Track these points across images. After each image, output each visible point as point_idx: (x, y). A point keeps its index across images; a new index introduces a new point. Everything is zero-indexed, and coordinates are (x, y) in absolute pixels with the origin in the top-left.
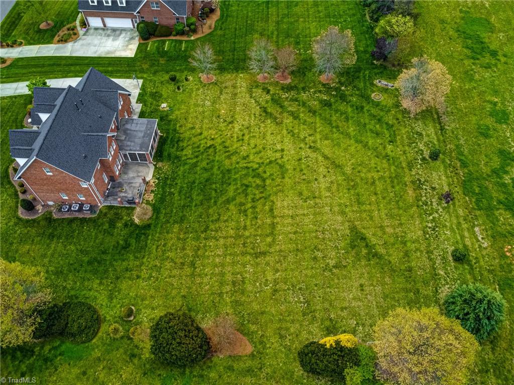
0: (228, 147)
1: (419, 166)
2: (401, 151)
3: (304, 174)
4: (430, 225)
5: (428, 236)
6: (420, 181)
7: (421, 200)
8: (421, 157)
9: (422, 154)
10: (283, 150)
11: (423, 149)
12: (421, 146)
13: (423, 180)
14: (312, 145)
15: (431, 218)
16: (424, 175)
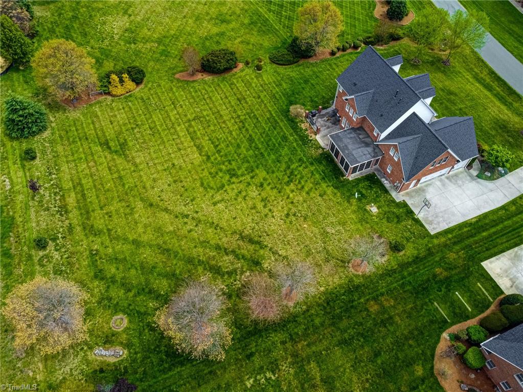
0: (272, 189)
1: (61, 230)
2: (82, 245)
3: (183, 187)
4: (54, 176)
5: (57, 168)
6: (61, 215)
7: (61, 196)
8: (58, 242)
9: (57, 245)
10: (215, 204)
11: (55, 253)
12: (56, 255)
13: (58, 216)
14: (186, 220)
15: (52, 182)
16: (56, 221)
